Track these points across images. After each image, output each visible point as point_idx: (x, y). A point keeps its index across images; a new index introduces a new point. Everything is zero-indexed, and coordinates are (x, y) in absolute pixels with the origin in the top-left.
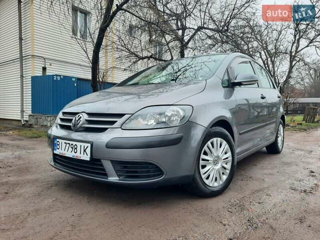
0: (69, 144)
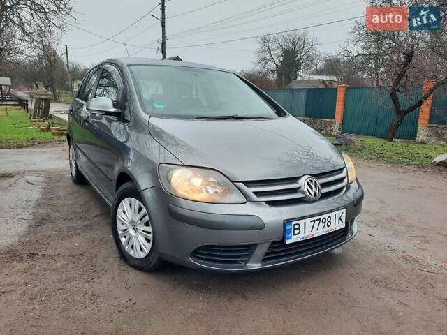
0: (320, 219)
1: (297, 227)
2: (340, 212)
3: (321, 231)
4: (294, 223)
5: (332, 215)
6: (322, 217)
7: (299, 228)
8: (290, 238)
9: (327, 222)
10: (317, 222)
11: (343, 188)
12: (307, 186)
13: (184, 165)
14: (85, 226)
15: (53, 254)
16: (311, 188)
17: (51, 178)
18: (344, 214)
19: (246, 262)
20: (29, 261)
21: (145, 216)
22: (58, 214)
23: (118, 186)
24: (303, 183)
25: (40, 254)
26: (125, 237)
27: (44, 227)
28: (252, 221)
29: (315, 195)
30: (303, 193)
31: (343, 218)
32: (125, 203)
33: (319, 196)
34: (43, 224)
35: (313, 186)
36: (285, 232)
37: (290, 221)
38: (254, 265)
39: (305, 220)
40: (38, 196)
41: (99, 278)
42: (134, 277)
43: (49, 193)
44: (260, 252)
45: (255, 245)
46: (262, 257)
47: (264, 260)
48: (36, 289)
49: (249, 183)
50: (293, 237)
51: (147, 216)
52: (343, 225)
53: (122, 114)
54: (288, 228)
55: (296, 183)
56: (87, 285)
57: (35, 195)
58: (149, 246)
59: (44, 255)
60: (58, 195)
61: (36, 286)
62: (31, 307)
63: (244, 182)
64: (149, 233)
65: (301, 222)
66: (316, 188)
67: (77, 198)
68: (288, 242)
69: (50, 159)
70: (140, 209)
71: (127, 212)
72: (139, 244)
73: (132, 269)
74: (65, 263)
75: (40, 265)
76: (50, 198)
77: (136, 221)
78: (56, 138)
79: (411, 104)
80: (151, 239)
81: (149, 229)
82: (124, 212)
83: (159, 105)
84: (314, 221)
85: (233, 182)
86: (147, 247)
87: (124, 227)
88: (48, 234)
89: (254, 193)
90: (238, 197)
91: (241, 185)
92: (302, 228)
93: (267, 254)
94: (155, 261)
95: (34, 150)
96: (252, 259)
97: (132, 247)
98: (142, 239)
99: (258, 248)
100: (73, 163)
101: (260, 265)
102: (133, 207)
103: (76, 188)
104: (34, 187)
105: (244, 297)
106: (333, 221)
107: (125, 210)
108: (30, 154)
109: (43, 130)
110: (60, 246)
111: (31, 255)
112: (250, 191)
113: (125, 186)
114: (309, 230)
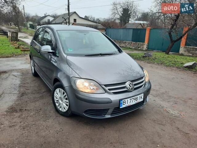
1: (124, 102)
2: (141, 95)
3: (134, 102)
4: (123, 100)
5: (138, 96)
6: (134, 97)
7: (125, 102)
8: (122, 106)
9: (136, 99)
10: (132, 100)
11: (143, 85)
12: (128, 86)
13: (81, 78)
14: (40, 97)
15: (29, 109)
16: (130, 86)
17: (23, 73)
18: (143, 96)
19: (105, 115)
20: (20, 112)
21: (66, 96)
22: (28, 91)
23: (54, 83)
24: (127, 84)
25: (24, 109)
26: (58, 103)
27: (24, 97)
28: (108, 100)
29: (132, 89)
30: (127, 88)
31: (143, 97)
32: (58, 90)
33: (133, 89)
34: (23, 95)
35: (131, 85)
36: (120, 103)
37: (122, 100)
38: (108, 116)
39: (127, 99)
40: (19, 83)
41: (48, 120)
42: (62, 119)
43: (23, 80)
44: (110, 111)
45: (109, 109)
46: (111, 113)
47: (112, 114)
48: (25, 124)
49: (106, 86)
50: (123, 105)
51: (67, 96)
52: (142, 100)
53: (55, 53)
54: (121, 102)
55: (125, 84)
56: (44, 123)
57: (18, 82)
58: (68, 107)
59: (26, 110)
60: (27, 82)
61: (25, 123)
62: (24, 132)
63: (104, 85)
64: (67, 102)
65: (126, 100)
66: (132, 86)
67: (35, 83)
68: (121, 107)
69: (22, 64)
70: (64, 93)
71: (58, 94)
72: (64, 106)
73: (60, 116)
74: (34, 113)
75: (25, 114)
76: (25, 83)
77: (62, 97)
78: (23, 52)
79: (177, 38)
80: (68, 105)
81: (67, 101)
82: (57, 93)
83: (70, 49)
84: (131, 99)
85: (100, 85)
86: (67, 108)
87: (57, 100)
88: (26, 100)
89: (108, 89)
90: (102, 91)
91: (103, 86)
92: (126, 102)
93: (113, 112)
94: (70, 113)
95: (14, 59)
96: (107, 114)
97: (61, 107)
98: (64, 105)
99: (109, 110)
100: (33, 68)
101: (110, 116)
102: (61, 92)
103: (35, 78)
104: (17, 78)
105: (104, 127)
106: (138, 99)
107: (58, 93)
108: (12, 61)
109: (16, 48)
110: (31, 106)
111: (21, 110)
112: (107, 88)
113: (57, 83)
114: (129, 102)
